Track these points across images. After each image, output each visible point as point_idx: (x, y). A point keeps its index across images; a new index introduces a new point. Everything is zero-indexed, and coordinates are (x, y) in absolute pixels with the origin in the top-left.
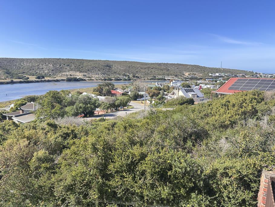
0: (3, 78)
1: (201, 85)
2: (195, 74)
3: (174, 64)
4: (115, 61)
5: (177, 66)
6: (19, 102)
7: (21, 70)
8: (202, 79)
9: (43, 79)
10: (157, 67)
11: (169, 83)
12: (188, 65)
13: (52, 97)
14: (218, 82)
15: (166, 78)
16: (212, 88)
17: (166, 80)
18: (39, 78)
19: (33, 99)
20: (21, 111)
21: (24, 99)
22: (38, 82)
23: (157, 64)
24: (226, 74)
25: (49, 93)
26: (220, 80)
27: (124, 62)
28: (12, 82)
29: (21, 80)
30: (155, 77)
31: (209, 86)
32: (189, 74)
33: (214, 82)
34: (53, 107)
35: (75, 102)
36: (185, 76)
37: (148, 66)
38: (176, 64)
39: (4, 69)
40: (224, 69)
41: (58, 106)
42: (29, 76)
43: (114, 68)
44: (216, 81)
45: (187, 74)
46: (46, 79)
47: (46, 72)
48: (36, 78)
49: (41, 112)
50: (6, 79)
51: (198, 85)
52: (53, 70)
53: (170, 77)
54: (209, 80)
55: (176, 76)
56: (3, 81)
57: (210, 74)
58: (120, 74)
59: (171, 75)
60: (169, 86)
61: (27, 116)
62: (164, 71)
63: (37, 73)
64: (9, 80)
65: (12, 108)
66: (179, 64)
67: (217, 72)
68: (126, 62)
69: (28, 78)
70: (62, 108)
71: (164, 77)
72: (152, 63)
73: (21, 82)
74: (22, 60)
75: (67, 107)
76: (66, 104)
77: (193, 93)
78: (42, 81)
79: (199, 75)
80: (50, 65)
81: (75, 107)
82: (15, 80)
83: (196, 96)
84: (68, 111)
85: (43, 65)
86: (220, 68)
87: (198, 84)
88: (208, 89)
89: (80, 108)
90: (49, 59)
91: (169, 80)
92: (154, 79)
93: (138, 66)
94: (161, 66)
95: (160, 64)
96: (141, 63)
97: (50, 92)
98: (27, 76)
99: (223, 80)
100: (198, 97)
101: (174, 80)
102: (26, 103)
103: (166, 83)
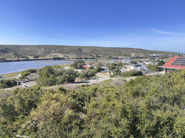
1: (144, 62)
2: (139, 55)
3: (124, 48)
4: (85, 46)
5: (126, 50)
6: (24, 73)
7: (24, 53)
8: (144, 58)
12: (133, 49)
13: (48, 70)
18: (35, 57)
19: (34, 71)
20: (27, 79)
21: (27, 71)
22: (35, 60)
23: (112, 48)
24: (161, 55)
25: (46, 67)
26: (157, 59)
27: (90, 47)
30: (111, 56)
31: (150, 63)
32: (134, 55)
33: (153, 60)
34: (48, 76)
35: (63, 73)
37: (106, 49)
39: (13, 52)
40: (159, 51)
41: (52, 76)
42: (29, 56)
43: (84, 51)
46: (40, 58)
47: (40, 53)
49: (41, 80)
50: (14, 58)
52: (44, 53)
54: (149, 58)
55: (125, 56)
57: (150, 55)
58: (87, 55)
59: (122, 55)
60: (122, 63)
61: (30, 82)
62: (117, 53)
63: (34, 54)
64: (16, 59)
65: (20, 77)
67: (154, 53)
71: (118, 56)
72: (109, 48)
73: (24, 60)
74: (25, 46)
75: (57, 76)
77: (141, 67)
79: (142, 55)
80: (42, 49)
81: (63, 76)
82: (20, 59)
83: (143, 69)
84: (58, 79)
85: (38, 49)
86: (156, 50)
89: (66, 77)
90: (42, 45)
91: (121, 58)
93: (100, 49)
94: (115, 49)
96: (102, 47)
101: (125, 59)
102: (30, 74)
103: (119, 61)
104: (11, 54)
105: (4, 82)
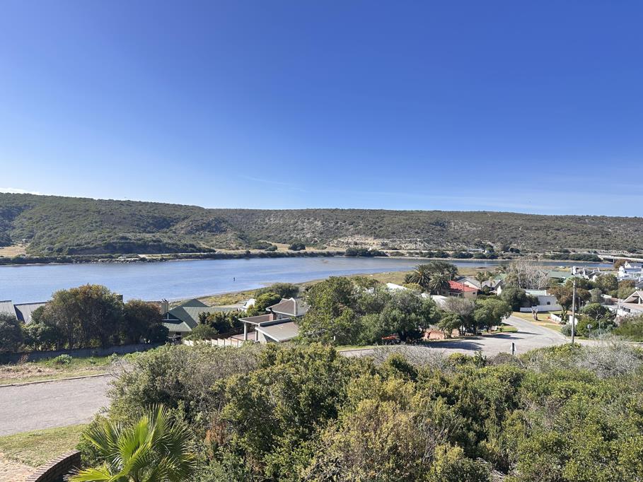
0: (234, 246)
3: (625, 220)
4: (458, 213)
5: (634, 225)
6: (264, 296)
7: (264, 233)
9: (302, 251)
10: (573, 225)
11: (613, 269)
13: (336, 290)
15: (601, 257)
17: (600, 260)
18: (294, 248)
21: (271, 291)
22: (292, 256)
25: (331, 282)
27: (479, 213)
28: (248, 256)
29: (263, 251)
30: (567, 251)
34: (337, 312)
35: (383, 306)
37: (547, 223)
38: (631, 219)
39: (236, 230)
41: (346, 311)
42: (277, 244)
43: (453, 227)
46: (309, 250)
47: (308, 236)
48: (290, 249)
49: (313, 321)
50: (238, 249)
52: (321, 233)
53: (614, 252)
56: (232, 252)
58: (467, 243)
59: (617, 248)
60: (616, 279)
62: (594, 238)
63: (292, 238)
64: (242, 251)
65: (251, 307)
66: (639, 219)
68: (485, 213)
69: (276, 248)
71: (595, 252)
72: (557, 217)
73: (262, 256)
76: (363, 308)
78: (299, 255)
80: (316, 222)
82: (253, 251)
85: (304, 222)
90: (316, 210)
91: (611, 260)
92: (563, 256)
93: (518, 222)
94: (586, 223)
95: (580, 220)
96: (526, 215)
97: (332, 278)
98: (273, 244)
101: (630, 262)
102: (279, 300)
103: (604, 271)
104: (230, 235)
105: (209, 319)
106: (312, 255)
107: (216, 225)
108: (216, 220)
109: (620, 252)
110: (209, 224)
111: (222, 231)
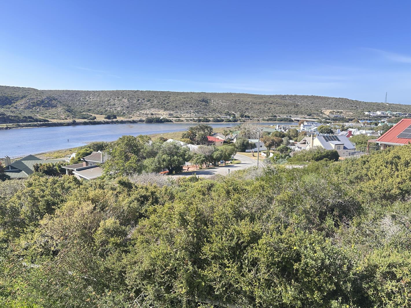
0: (63, 117)
1: (350, 129)
2: (342, 112)
3: (307, 97)
4: (215, 94)
5: (311, 100)
6: (83, 151)
7: (86, 107)
8: (352, 120)
9: (114, 120)
10: (279, 101)
11: (298, 125)
12: (328, 98)
13: (127, 144)
14: (380, 125)
15: (293, 119)
16: (369, 135)
17: (292, 121)
18: (109, 117)
19: (100, 147)
20: (84, 163)
21: (90, 147)
22: (107, 123)
23: (279, 96)
24: (395, 113)
25: (122, 139)
26: (384, 122)
27: (227, 94)
28: (74, 124)
29: (86, 120)
30: (275, 116)
31: (364, 132)
32: (330, 112)
33: (373, 126)
34: (127, 158)
35: (157, 153)
36: (324, 116)
37: (265, 100)
38: (310, 97)
39: (64, 105)
40: (390, 104)
41: (133, 157)
42: (96, 115)
43: (213, 103)
44: (376, 124)
45: (327, 112)
46: (119, 119)
47: (119, 109)
48: (106, 118)
49: (111, 165)
50: (66, 119)
51: (346, 130)
52: (128, 107)
53: (300, 116)
54: (364, 122)
55: (310, 115)
56: (62, 121)
57: (366, 113)
58: (221, 113)
59: (302, 113)
60: (297, 131)
61: (92, 169)
62: (290, 108)
63: (106, 111)
64: (70, 120)
65: (73, 159)
66: (314, 96)
67: (379, 110)
68: (231, 94)
69: (95, 118)
70: (139, 160)
71: (290, 116)
72: (271, 96)
73: (85, 124)
74: (88, 93)
75: (145, 158)
76: (145, 155)
77: (337, 142)
78: (113, 122)
79: (347, 114)
80: (124, 100)
81: (156, 159)
82: (78, 121)
83: (342, 147)
84: (147, 165)
85: (115, 100)
86: (384, 102)
87: (345, 127)
88: (363, 136)
89: (164, 160)
90: (123, 91)
91: (298, 121)
92: (273, 119)
93: (249, 99)
94: (286, 100)
95: (283, 97)
96: (254, 95)
97: (124, 137)
98: (93, 115)
99: (389, 122)
100: (345, 148)
101: (307, 121)
102: (91, 153)
103: (292, 127)
104: (59, 109)
105: (41, 168)
106: (122, 122)
107: (48, 102)
108: (48, 98)
109: (303, 116)
110: (42, 102)
111: (53, 107)
